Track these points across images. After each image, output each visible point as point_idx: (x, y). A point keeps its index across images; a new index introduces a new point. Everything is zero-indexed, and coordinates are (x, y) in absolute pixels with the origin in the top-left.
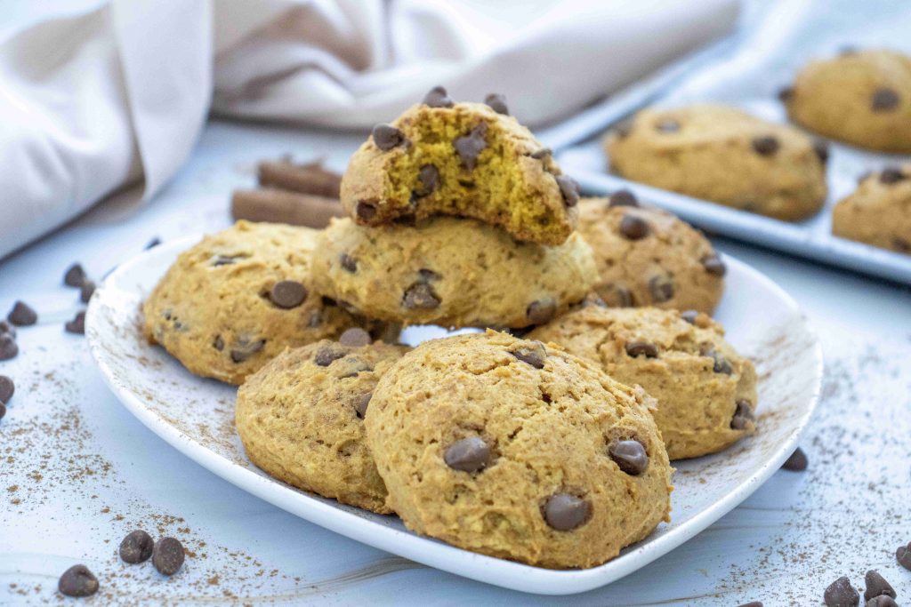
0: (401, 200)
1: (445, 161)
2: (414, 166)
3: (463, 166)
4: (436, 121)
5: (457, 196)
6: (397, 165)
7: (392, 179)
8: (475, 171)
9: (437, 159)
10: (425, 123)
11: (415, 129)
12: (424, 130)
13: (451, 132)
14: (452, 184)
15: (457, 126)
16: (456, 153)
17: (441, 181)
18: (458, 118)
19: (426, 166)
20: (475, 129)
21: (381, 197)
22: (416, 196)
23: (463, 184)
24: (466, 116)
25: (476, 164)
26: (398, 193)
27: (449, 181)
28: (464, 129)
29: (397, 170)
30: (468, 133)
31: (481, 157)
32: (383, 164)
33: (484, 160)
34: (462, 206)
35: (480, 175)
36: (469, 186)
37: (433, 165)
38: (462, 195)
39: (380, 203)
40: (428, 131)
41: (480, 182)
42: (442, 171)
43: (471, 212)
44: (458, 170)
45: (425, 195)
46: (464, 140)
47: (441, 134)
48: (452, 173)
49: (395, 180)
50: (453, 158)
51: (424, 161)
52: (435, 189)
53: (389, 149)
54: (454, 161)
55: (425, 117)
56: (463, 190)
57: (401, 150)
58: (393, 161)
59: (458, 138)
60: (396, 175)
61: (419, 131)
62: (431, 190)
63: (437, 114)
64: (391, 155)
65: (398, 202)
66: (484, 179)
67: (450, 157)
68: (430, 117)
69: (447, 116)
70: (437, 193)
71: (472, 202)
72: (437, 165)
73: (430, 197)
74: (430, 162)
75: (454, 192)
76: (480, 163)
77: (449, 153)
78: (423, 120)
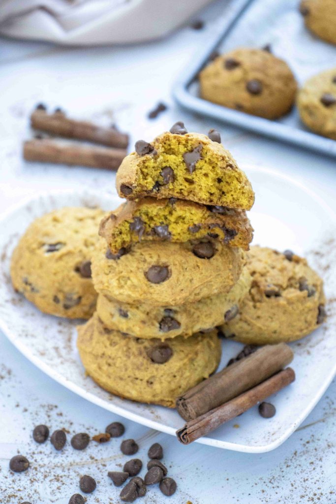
0: (148, 185)
1: (177, 166)
2: (158, 167)
3: (187, 170)
4: (174, 141)
5: (183, 187)
6: (146, 165)
7: (142, 173)
8: (194, 173)
9: (172, 164)
10: (168, 142)
11: (161, 145)
12: (166, 146)
13: (182, 149)
14: (180, 179)
15: (185, 146)
16: (184, 161)
17: (174, 178)
18: (187, 141)
19: (166, 167)
20: (196, 148)
21: (133, 182)
22: (158, 185)
23: (187, 180)
24: (191, 140)
25: (195, 169)
26: (146, 181)
27: (178, 178)
28: (189, 148)
29: (146, 167)
30: (192, 151)
31: (197, 165)
32: (137, 163)
33: (199, 167)
34: (186, 194)
35: (196, 175)
36: (191, 182)
37: (170, 167)
38: (186, 187)
39: (133, 185)
40: (169, 147)
41: (196, 179)
42: (175, 172)
43: (191, 198)
44: (185, 171)
45: (164, 185)
46: (189, 155)
47: (176, 150)
48: (180, 173)
49: (145, 174)
50: (182, 164)
51: (164, 165)
52: (170, 182)
53: (143, 155)
54: (183, 167)
55: (167, 138)
56: (186, 184)
57: (150, 156)
58: (144, 162)
59: (186, 153)
60: (145, 170)
61: (163, 146)
62: (167, 182)
63: (175, 138)
64: (144, 158)
65: (146, 187)
66: (199, 178)
67: (180, 163)
68: (170, 139)
69: (180, 139)
70: (171, 184)
71: (191, 191)
72: (172, 168)
73: (167, 186)
74: (168, 166)
75: (181, 185)
76: (197, 169)
77: (180, 161)
78: (166, 140)
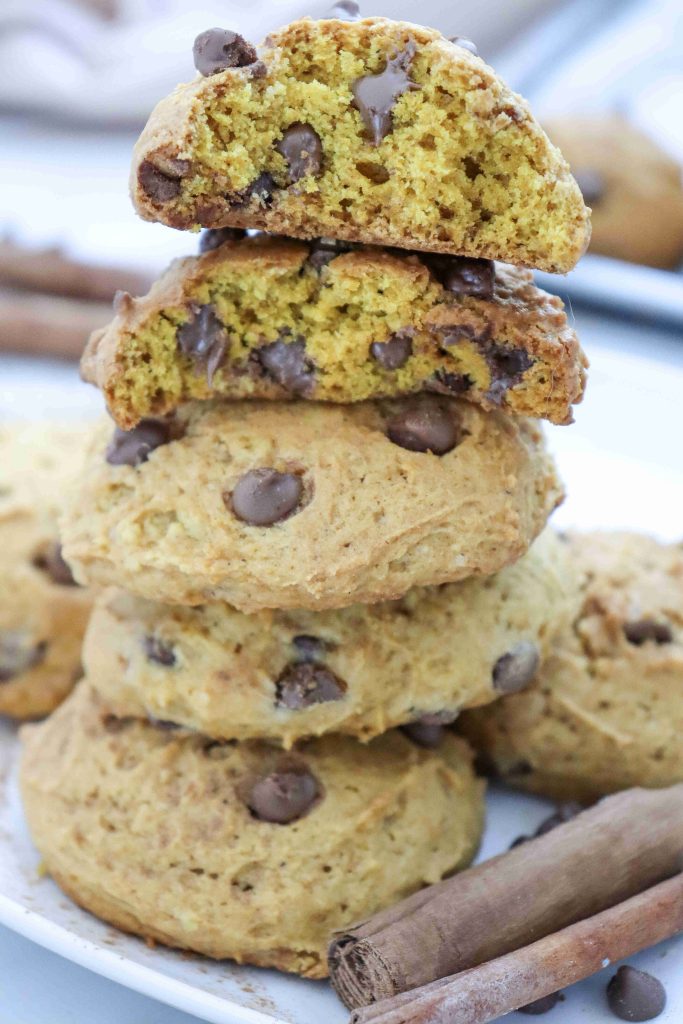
0: (231, 171)
1: (334, 123)
2: (268, 119)
3: (367, 135)
4: (323, 41)
5: (351, 194)
7: (214, 128)
8: (386, 141)
9: (316, 113)
10: (303, 46)
11: (280, 52)
12: (298, 60)
13: (349, 65)
14: (343, 168)
15: (361, 55)
16: (354, 106)
17: (324, 164)
18: (365, 40)
19: (295, 126)
20: (393, 57)
22: (268, 181)
23: (365, 169)
24: (380, 35)
25: (390, 126)
26: (225, 155)
27: (338, 164)
28: (373, 62)
29: (229, 111)
31: (399, 111)
33: (406, 118)
34: (360, 216)
35: (395, 147)
36: (375, 174)
37: (308, 127)
38: (360, 191)
40: (307, 63)
41: (393, 163)
42: (326, 144)
44: (359, 141)
45: (287, 184)
46: (371, 83)
47: (330, 68)
48: (344, 146)
49: (224, 134)
50: (348, 116)
51: (290, 115)
52: (308, 171)
53: (217, 73)
54: (351, 124)
55: (301, 34)
56: (363, 182)
57: (239, 73)
58: (221, 91)
59: (361, 76)
61: (287, 59)
62: (300, 176)
63: (327, 29)
64: (219, 77)
65: (225, 174)
66: (403, 155)
67: (343, 113)
68: (311, 36)
69: (343, 31)
70: (311, 180)
71: (378, 210)
72: (317, 129)
73: (297, 185)
74: (303, 120)
75: (346, 187)
76: (398, 127)
77: (341, 105)
78: (298, 41)
